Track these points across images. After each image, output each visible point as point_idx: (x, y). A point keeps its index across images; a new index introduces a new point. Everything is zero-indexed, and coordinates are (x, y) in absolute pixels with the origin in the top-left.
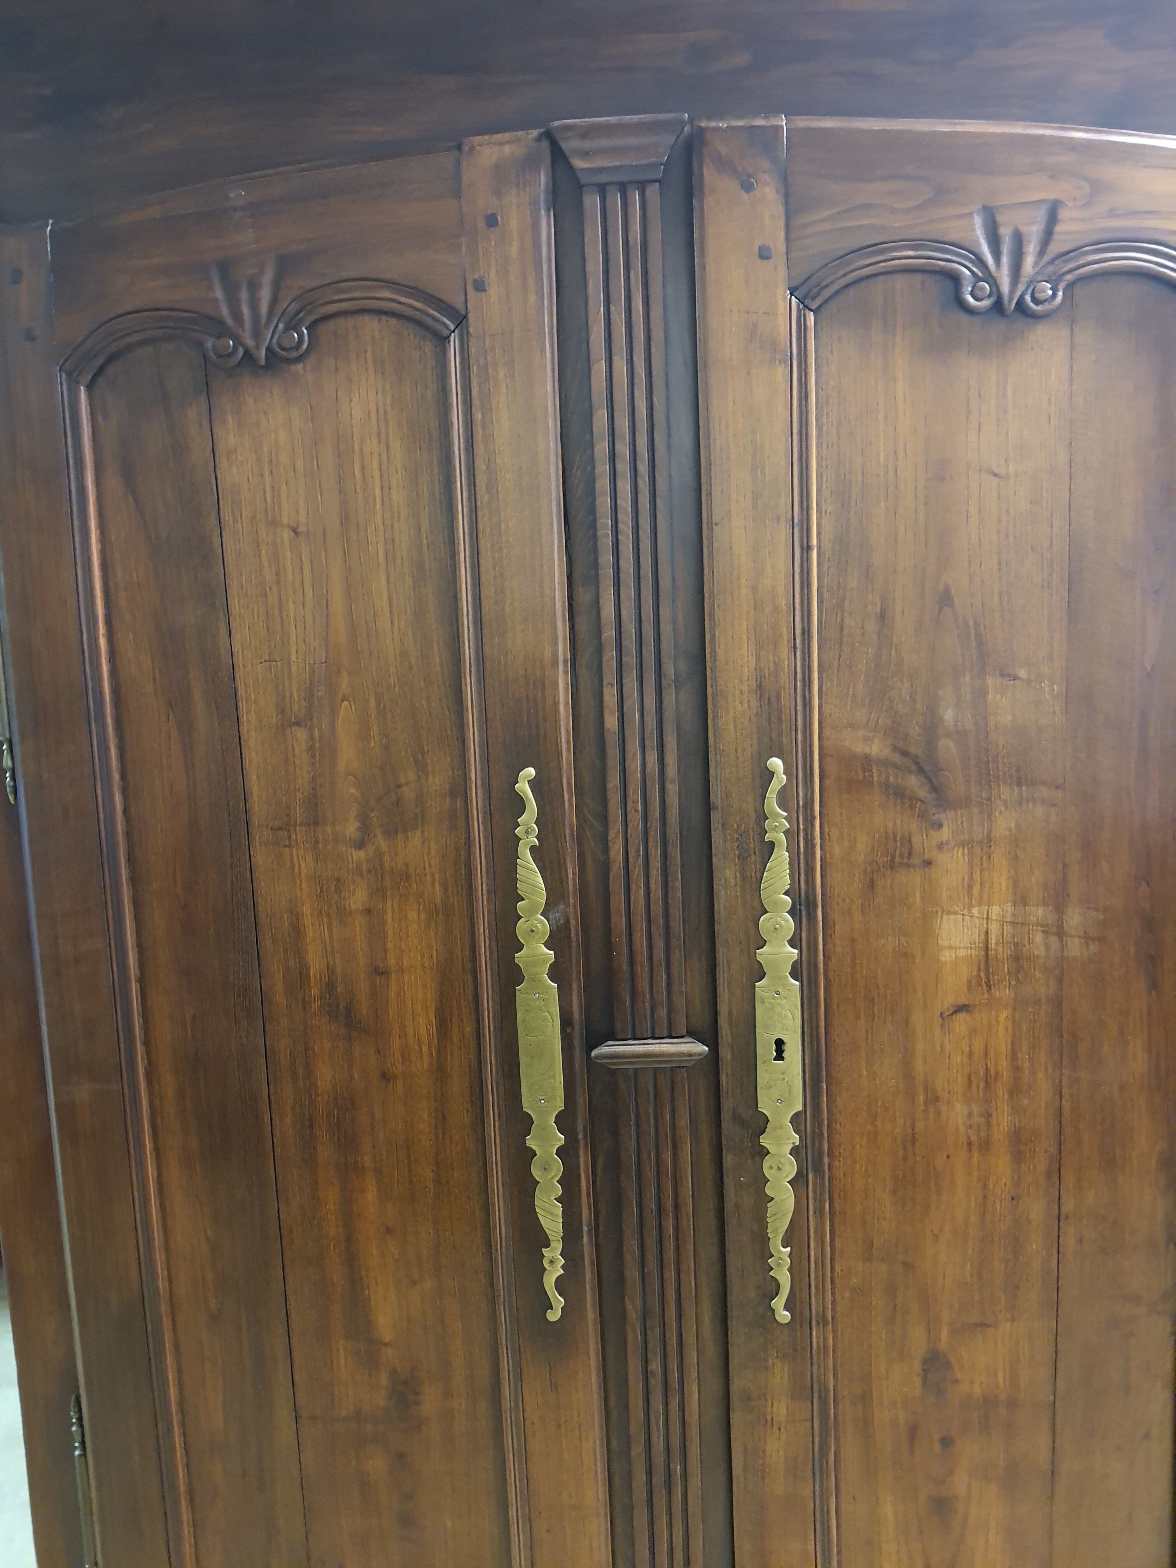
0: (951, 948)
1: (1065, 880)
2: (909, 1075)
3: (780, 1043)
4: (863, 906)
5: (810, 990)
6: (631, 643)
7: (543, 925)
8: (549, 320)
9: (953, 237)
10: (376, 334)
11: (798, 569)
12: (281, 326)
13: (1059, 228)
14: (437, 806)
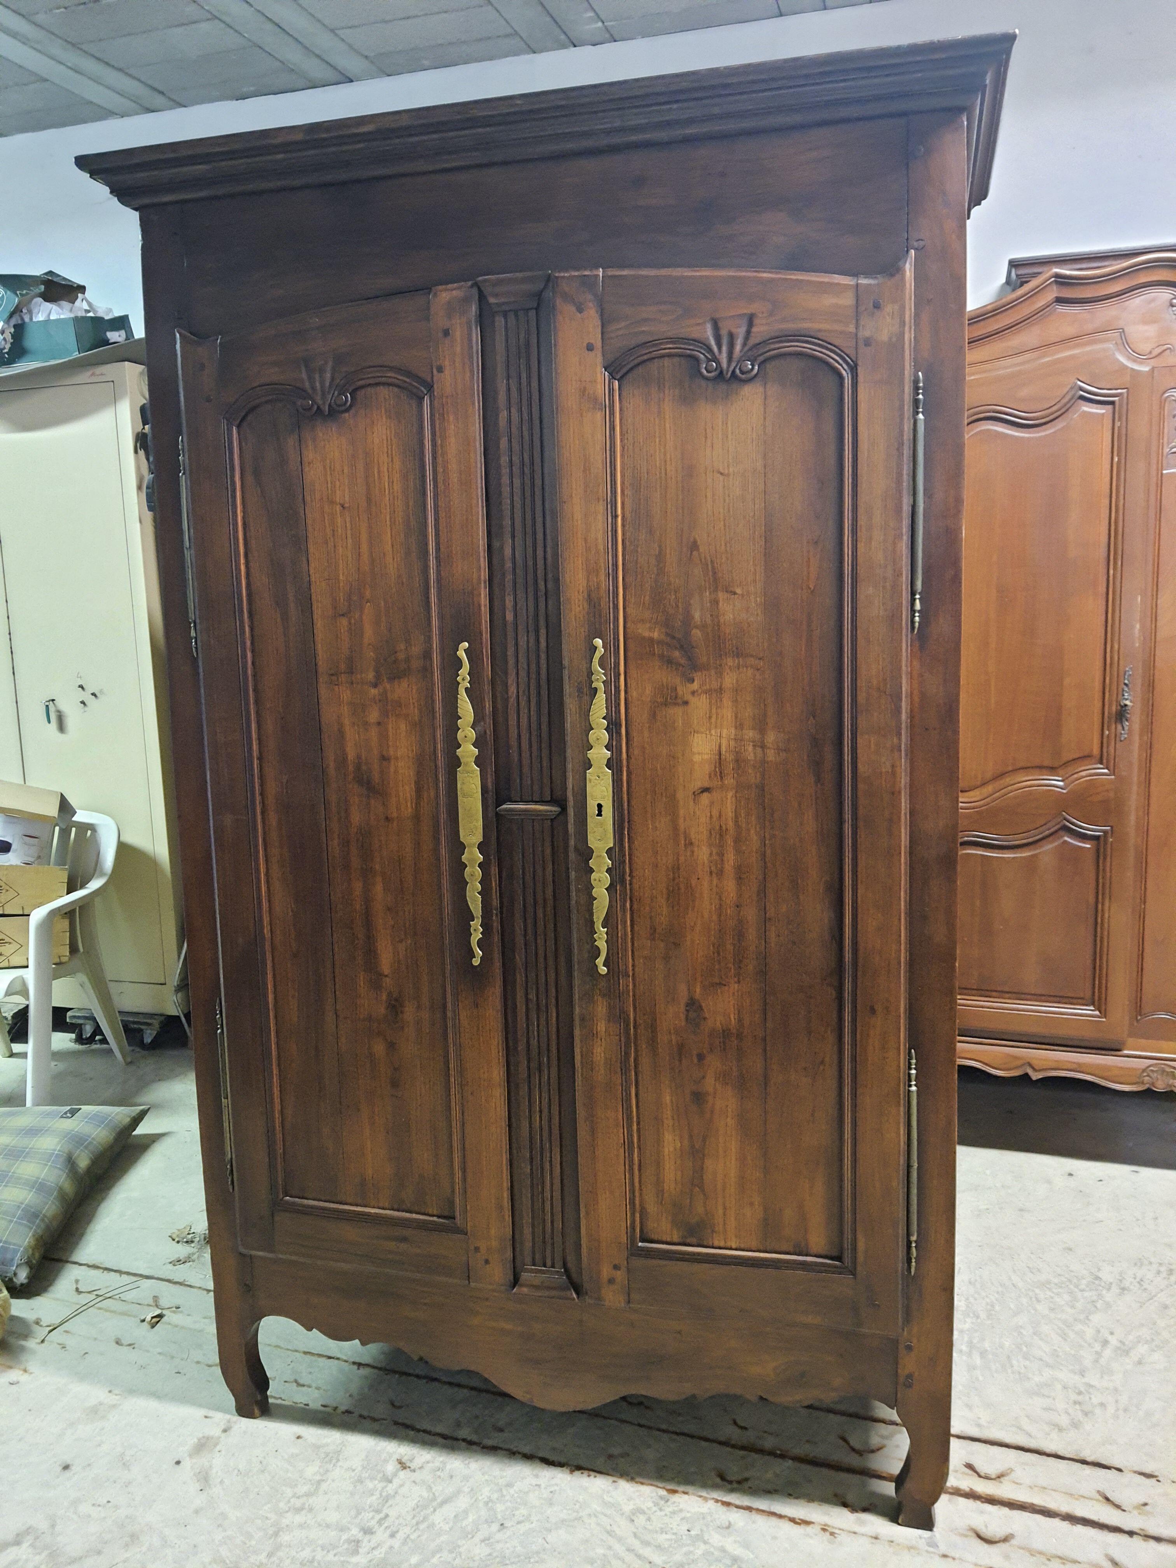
0: (699, 754)
1: (765, 715)
2: (675, 828)
3: (600, 806)
4: (649, 727)
5: (617, 774)
6: (521, 573)
7: (472, 734)
8: (477, 386)
9: (695, 336)
10: (387, 397)
11: (610, 529)
12: (336, 393)
13: (754, 330)
14: (416, 664)
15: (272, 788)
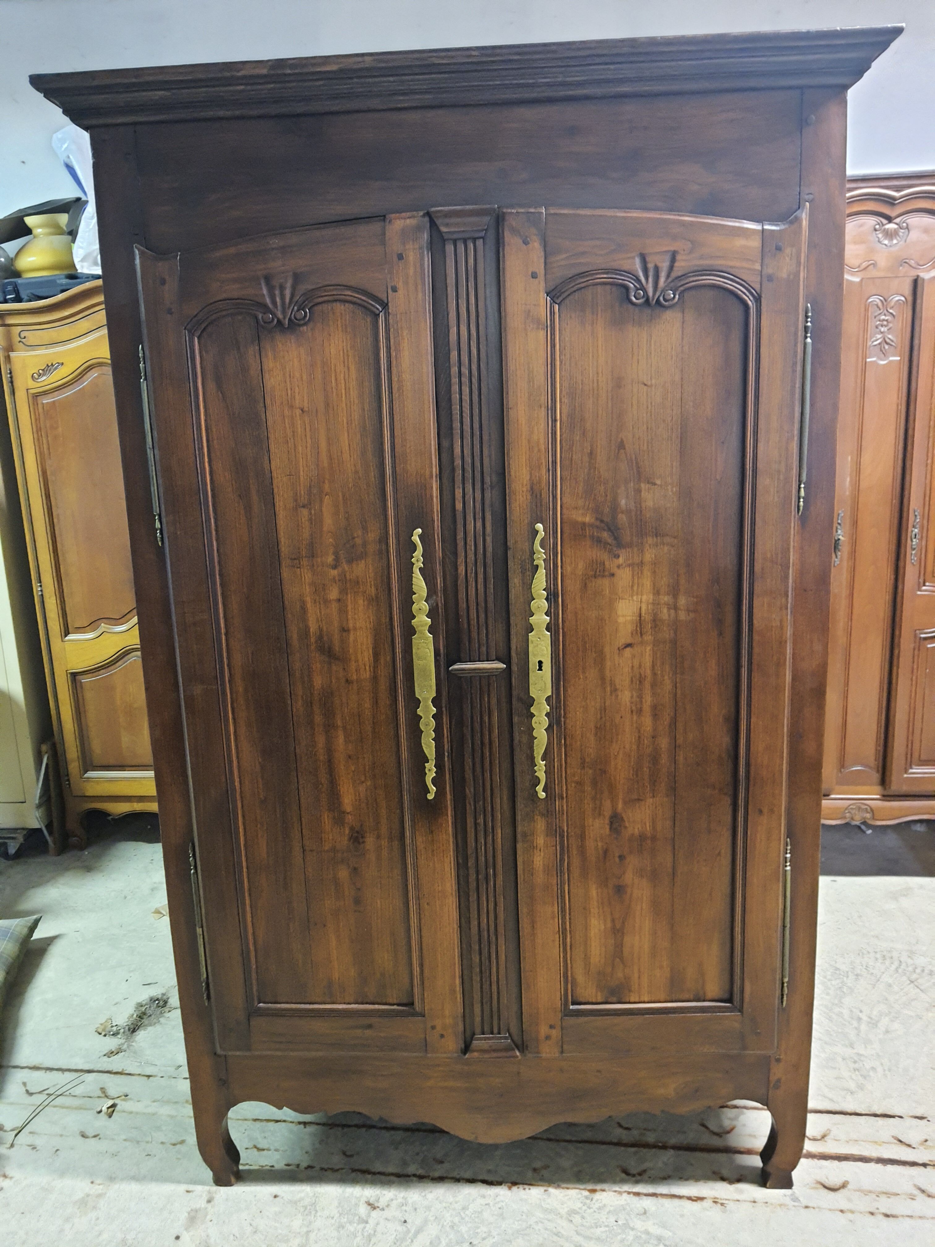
0: (623, 616)
1: (678, 583)
2: (603, 679)
3: (540, 663)
4: (581, 596)
5: (555, 636)
6: (469, 468)
7: (425, 607)
8: (428, 307)
9: (626, 267)
10: (343, 312)
11: (550, 431)
12: (296, 308)
13: (676, 264)
14: (372, 548)
15: (238, 660)
